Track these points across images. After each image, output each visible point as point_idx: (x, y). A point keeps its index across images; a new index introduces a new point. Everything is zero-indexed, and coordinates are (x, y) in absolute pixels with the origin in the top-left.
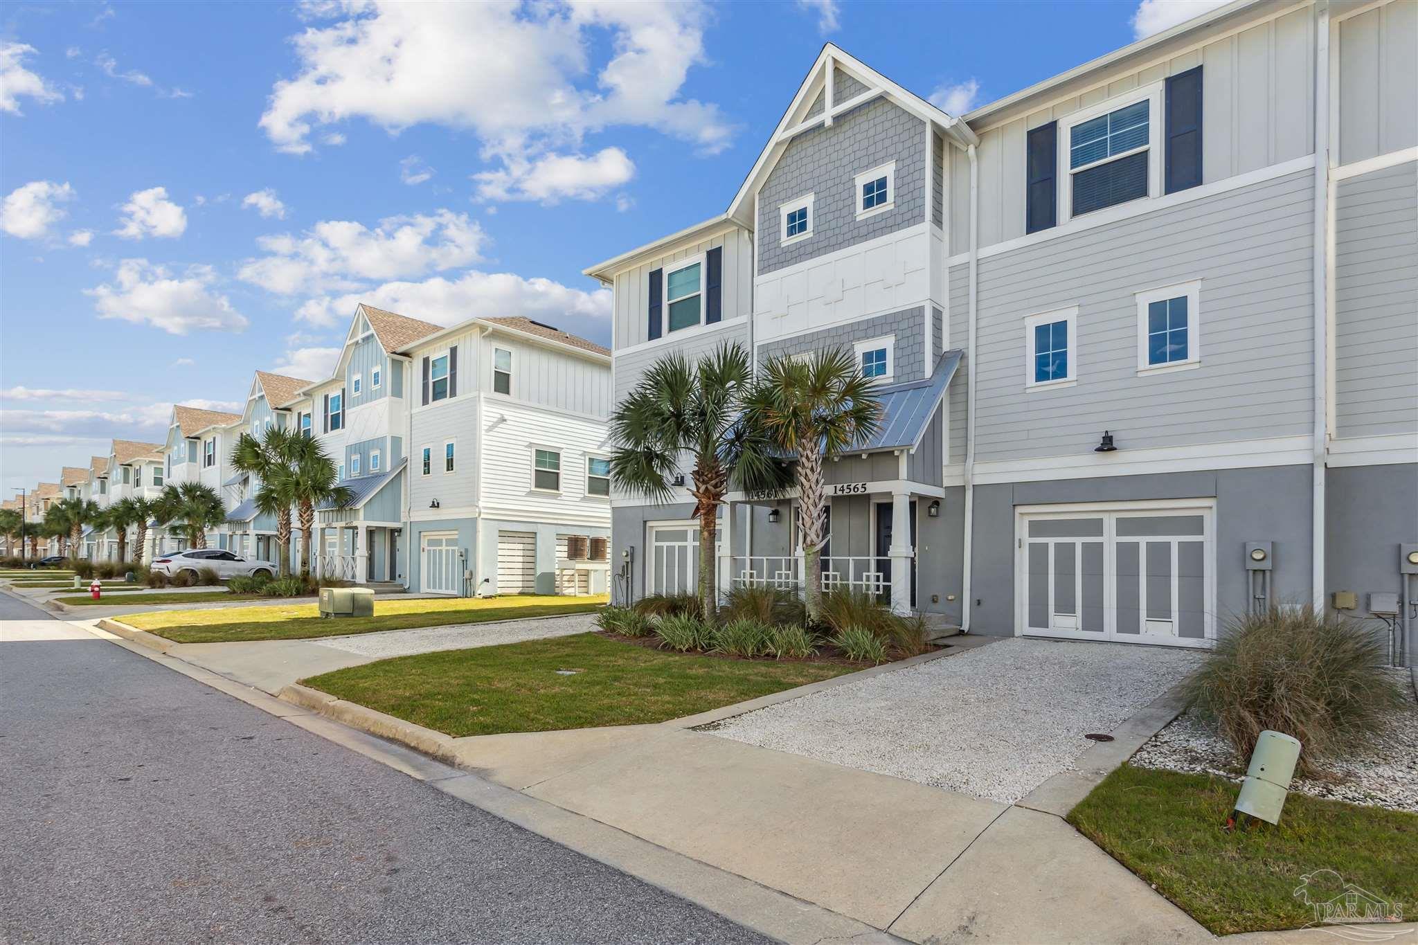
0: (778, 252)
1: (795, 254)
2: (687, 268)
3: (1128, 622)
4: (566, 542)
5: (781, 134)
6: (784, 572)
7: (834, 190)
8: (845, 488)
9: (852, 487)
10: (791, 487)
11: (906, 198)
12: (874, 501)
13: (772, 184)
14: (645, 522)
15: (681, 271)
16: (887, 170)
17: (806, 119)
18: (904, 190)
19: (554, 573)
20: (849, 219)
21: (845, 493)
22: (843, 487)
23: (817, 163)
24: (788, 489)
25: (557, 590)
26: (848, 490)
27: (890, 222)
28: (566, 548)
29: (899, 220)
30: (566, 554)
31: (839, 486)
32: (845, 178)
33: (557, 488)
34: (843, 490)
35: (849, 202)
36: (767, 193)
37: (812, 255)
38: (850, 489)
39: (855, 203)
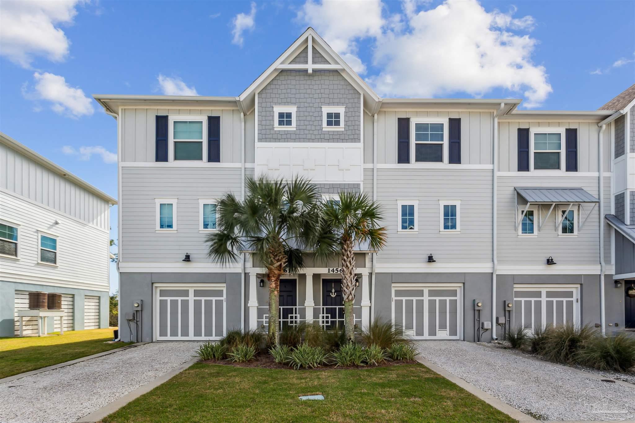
0: (272, 132)
1: (284, 136)
2: (190, 122)
3: (432, 332)
4: (27, 297)
5: (278, 65)
6: (294, 315)
7: (309, 109)
8: (335, 270)
9: (339, 270)
10: (300, 267)
11: (351, 128)
12: (322, 278)
13: (268, 91)
14: (153, 283)
15: (186, 122)
16: (341, 110)
17: (290, 63)
18: (349, 123)
19: (14, 320)
20: (318, 128)
21: (334, 273)
22: (333, 269)
23: (298, 90)
24: (299, 268)
25: (16, 333)
26: (337, 271)
27: (342, 137)
28: (27, 301)
29: (347, 137)
30: (27, 306)
31: (331, 269)
32: (316, 105)
33: (16, 255)
34: (334, 271)
35: (318, 118)
36: (264, 96)
37: (295, 140)
38: (338, 271)
39: (322, 120)
